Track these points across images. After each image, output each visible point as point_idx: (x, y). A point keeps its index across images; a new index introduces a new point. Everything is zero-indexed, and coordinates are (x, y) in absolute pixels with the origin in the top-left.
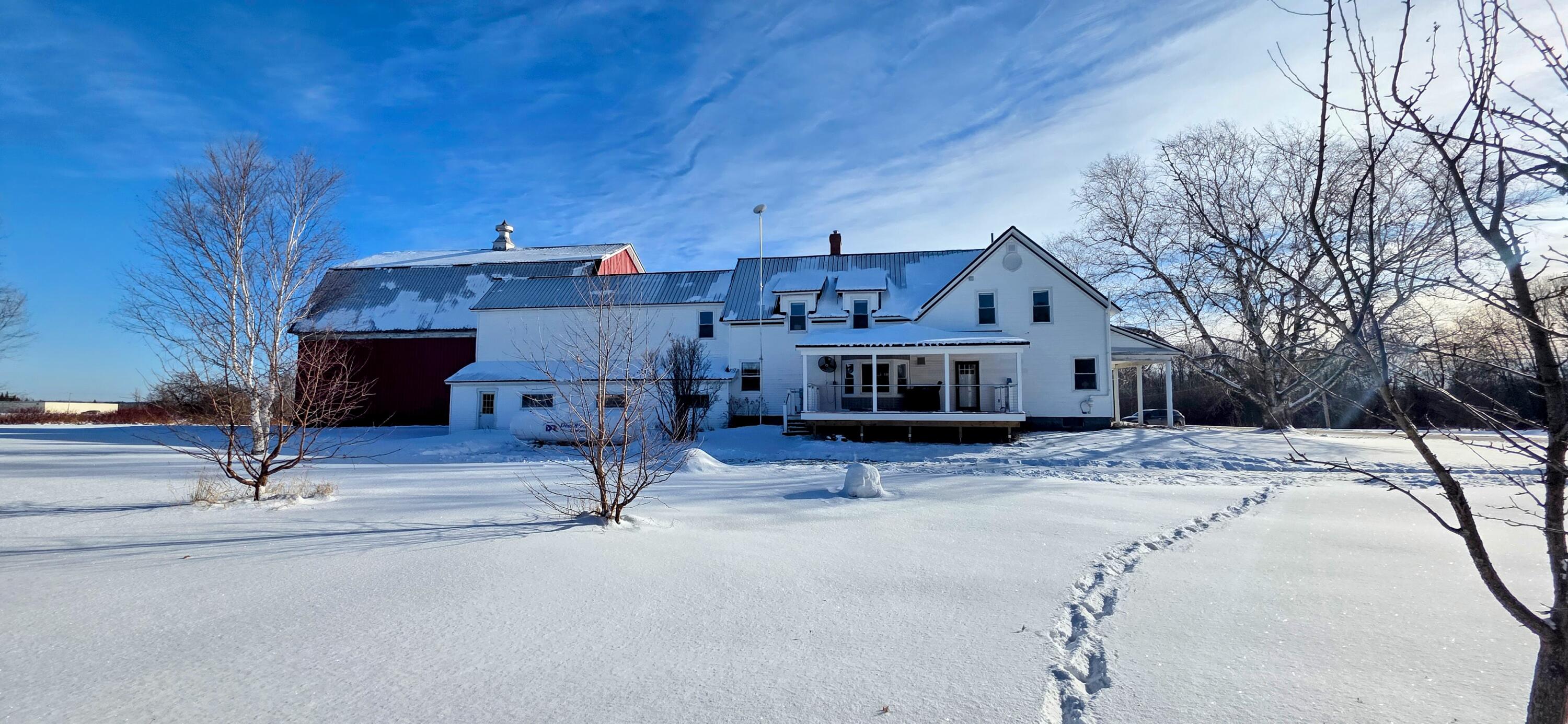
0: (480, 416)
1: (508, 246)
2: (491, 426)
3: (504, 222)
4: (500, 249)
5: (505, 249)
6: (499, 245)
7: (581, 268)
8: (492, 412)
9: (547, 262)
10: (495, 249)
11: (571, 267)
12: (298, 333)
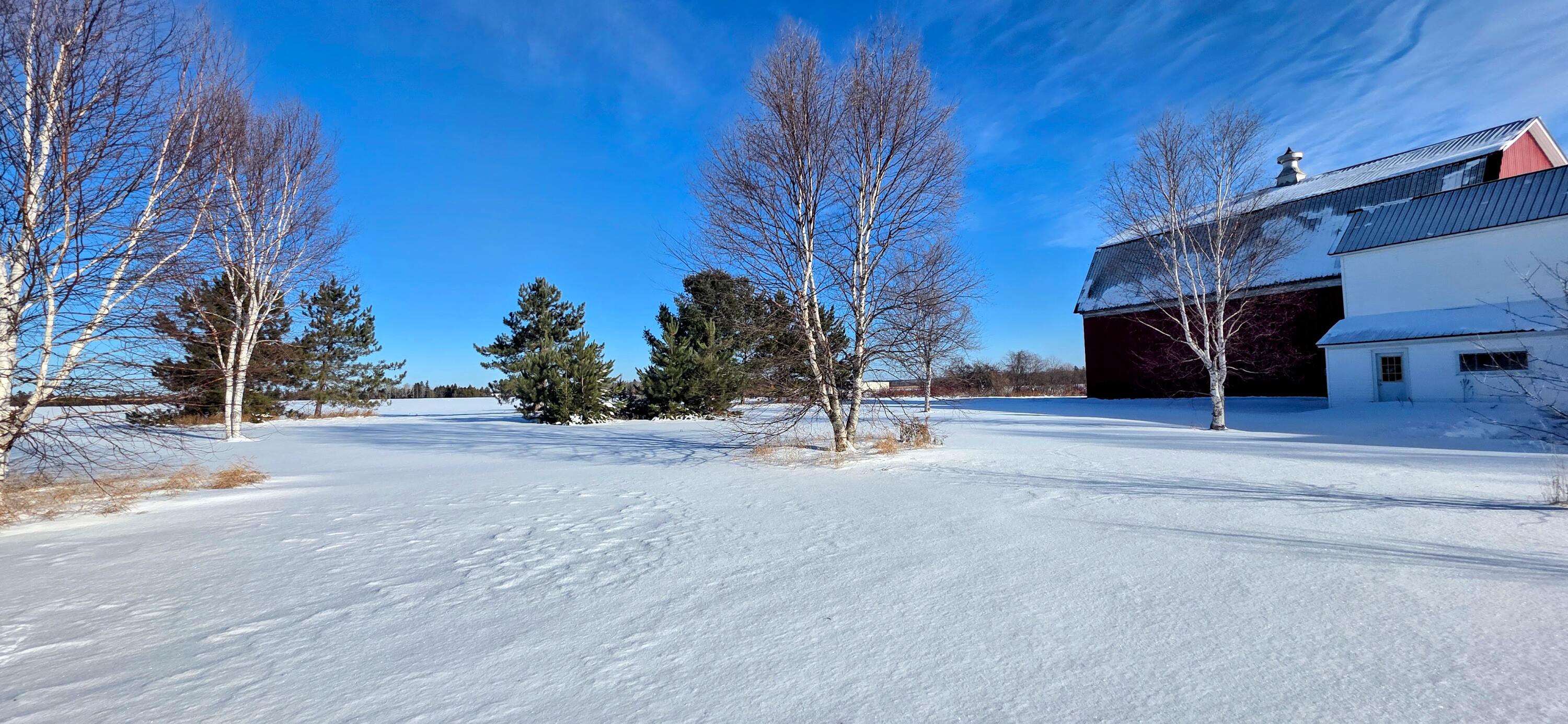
0: (1379, 385)
1: (1299, 177)
2: (1403, 397)
3: (1289, 150)
4: (1288, 184)
5: (1295, 182)
6: (1287, 177)
7: (1461, 172)
8: (1399, 377)
9: (1389, 179)
10: (1280, 185)
11: (1437, 175)
12: (1083, 312)
